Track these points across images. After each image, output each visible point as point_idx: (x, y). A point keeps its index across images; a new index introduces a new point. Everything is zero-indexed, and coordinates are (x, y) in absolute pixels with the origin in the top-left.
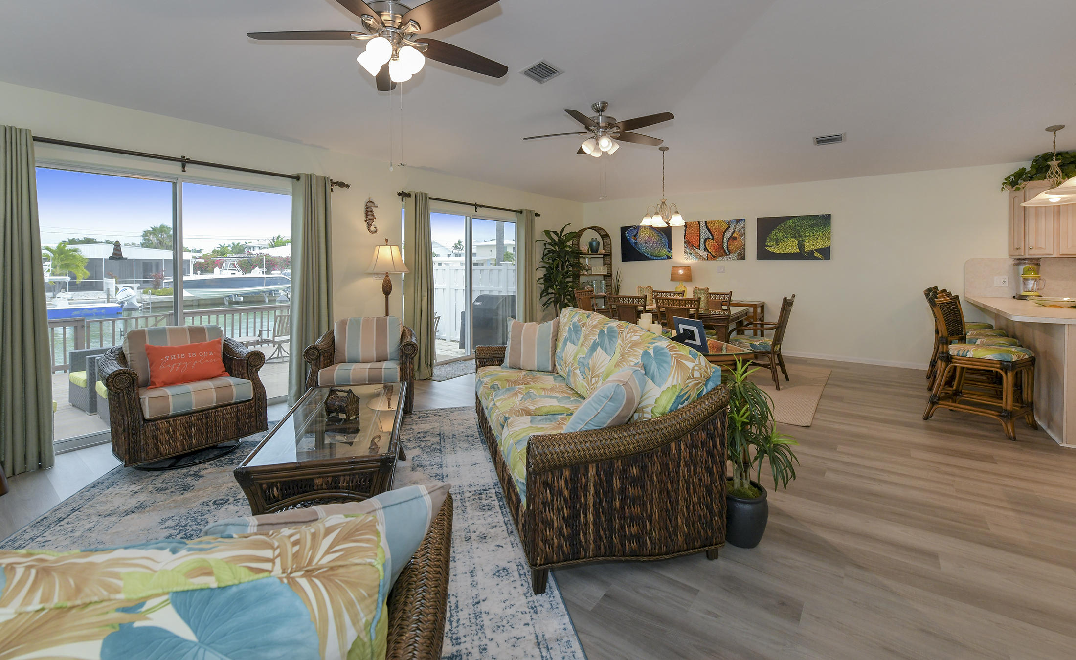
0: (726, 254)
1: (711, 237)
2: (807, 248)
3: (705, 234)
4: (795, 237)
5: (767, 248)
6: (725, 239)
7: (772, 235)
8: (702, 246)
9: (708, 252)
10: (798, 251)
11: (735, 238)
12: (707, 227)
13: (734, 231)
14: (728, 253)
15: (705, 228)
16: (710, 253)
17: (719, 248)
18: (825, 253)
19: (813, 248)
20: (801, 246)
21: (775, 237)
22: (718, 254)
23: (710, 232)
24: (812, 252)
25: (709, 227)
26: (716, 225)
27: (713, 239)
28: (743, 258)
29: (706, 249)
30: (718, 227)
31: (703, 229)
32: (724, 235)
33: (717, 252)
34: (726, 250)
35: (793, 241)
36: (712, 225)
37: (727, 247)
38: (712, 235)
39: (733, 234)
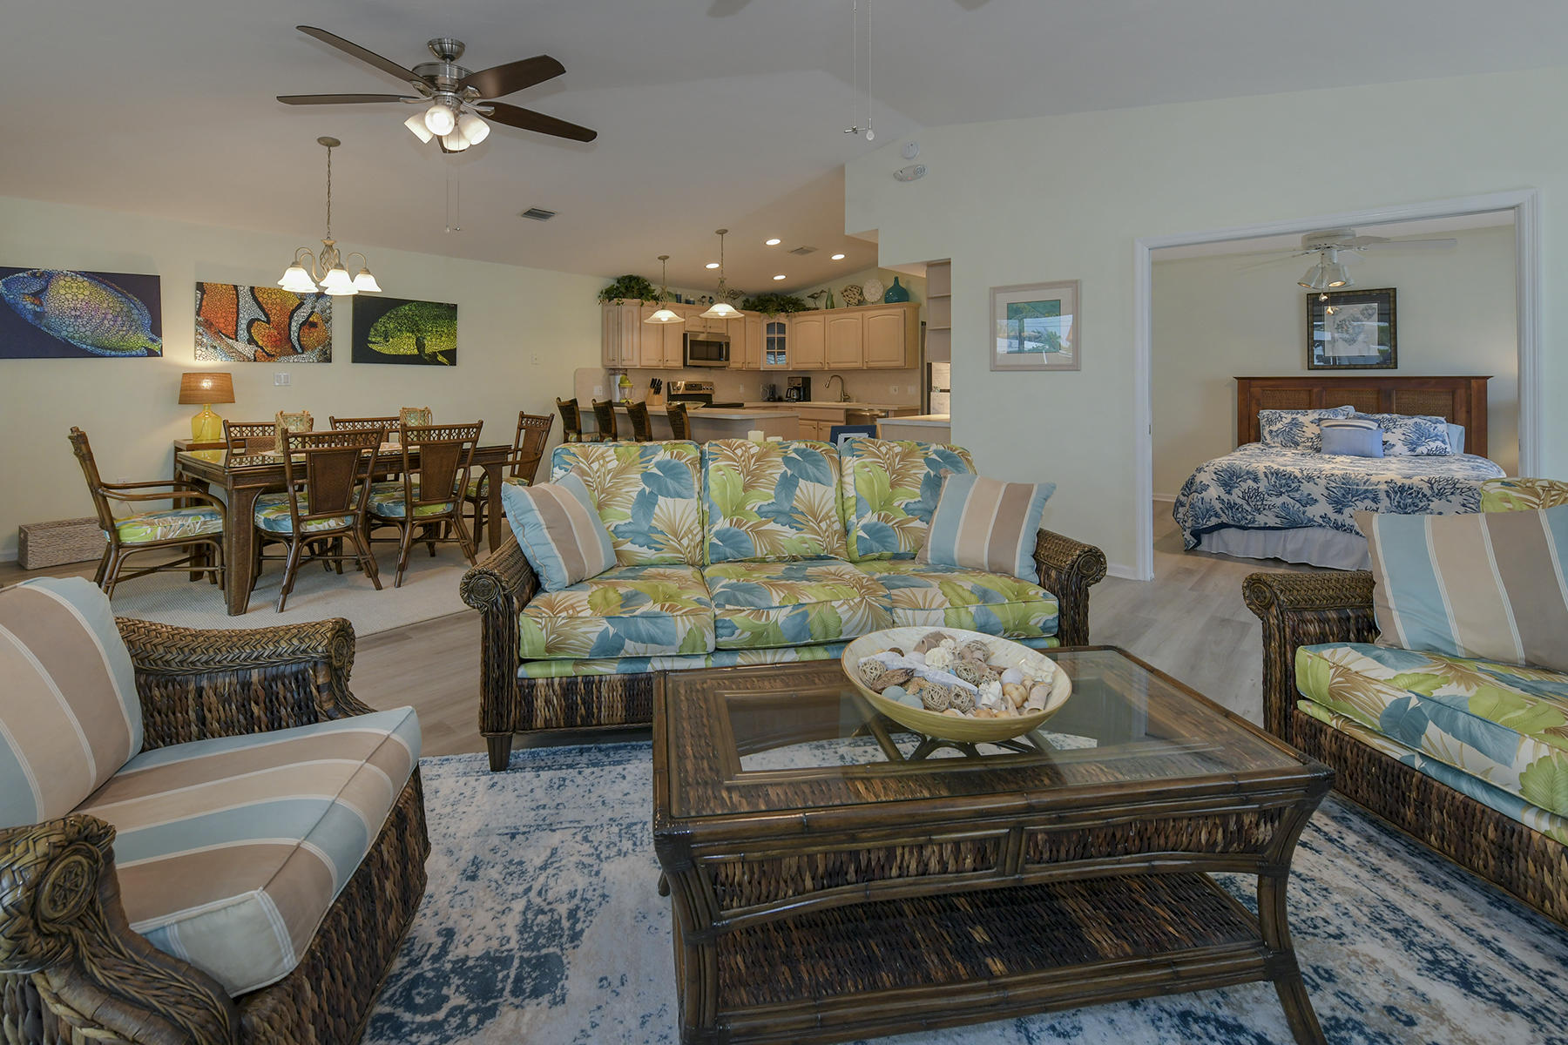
0: (298, 353)
1: (264, 318)
2: (428, 350)
3: (248, 310)
4: (413, 332)
5: (370, 346)
6: (294, 324)
7: (379, 326)
8: (243, 334)
9: (258, 346)
10: (416, 352)
11: (314, 325)
12: (255, 299)
13: (312, 313)
14: (300, 351)
15: (249, 298)
16: (262, 348)
17: (280, 340)
18: (451, 357)
19: (437, 349)
20: (420, 345)
21: (383, 329)
22: (279, 350)
23: (263, 309)
24: (434, 355)
25: (260, 299)
26: (274, 297)
27: (268, 322)
28: (329, 360)
29: (251, 341)
30: (278, 300)
31: (246, 301)
32: (291, 317)
33: (277, 347)
34: (297, 346)
35: (409, 337)
36: (265, 296)
37: (299, 340)
38: (266, 315)
39: (309, 316)
